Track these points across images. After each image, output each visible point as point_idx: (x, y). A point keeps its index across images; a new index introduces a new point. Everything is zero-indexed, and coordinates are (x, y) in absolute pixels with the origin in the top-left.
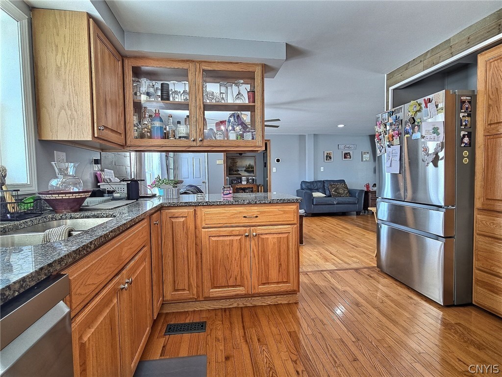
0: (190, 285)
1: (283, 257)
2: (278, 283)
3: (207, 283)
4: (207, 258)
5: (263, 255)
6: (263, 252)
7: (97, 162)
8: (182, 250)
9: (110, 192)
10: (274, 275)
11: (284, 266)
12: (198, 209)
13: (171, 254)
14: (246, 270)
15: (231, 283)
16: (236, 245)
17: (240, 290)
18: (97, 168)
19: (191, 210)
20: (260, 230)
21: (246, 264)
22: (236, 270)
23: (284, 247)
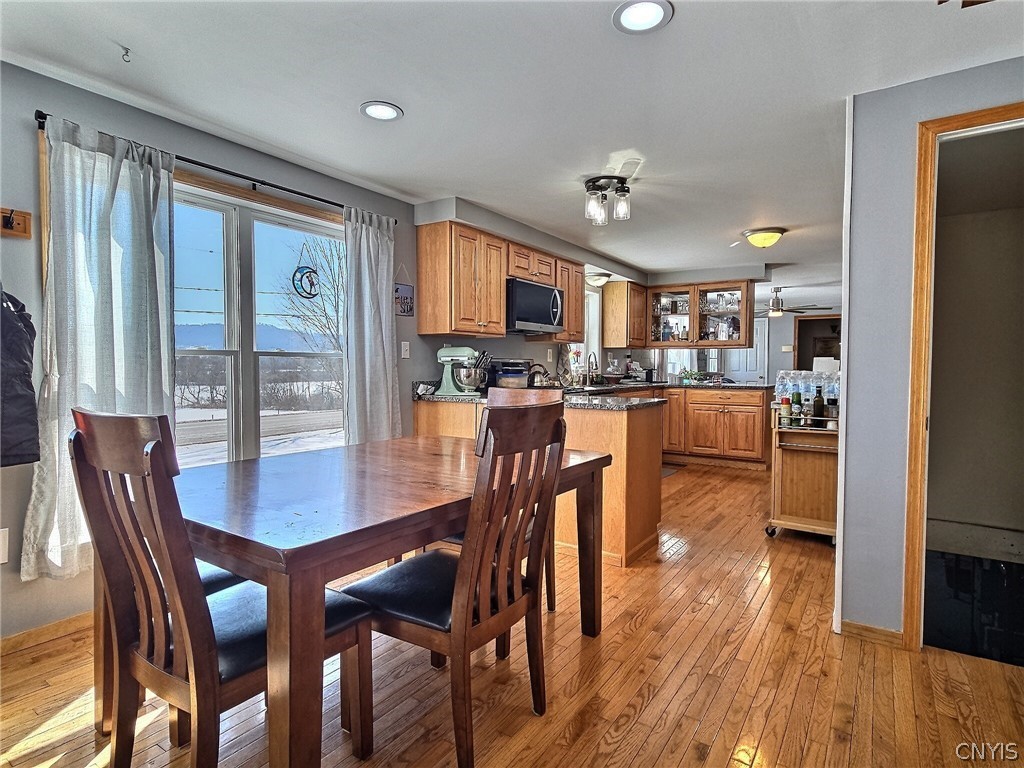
0: (680, 441)
1: (750, 431)
2: (745, 450)
3: (691, 442)
4: (691, 424)
5: (732, 426)
6: (734, 424)
7: (628, 357)
8: (675, 417)
9: (635, 377)
10: (742, 444)
11: (750, 438)
12: (688, 390)
13: (667, 419)
14: (720, 438)
15: (708, 444)
16: (713, 418)
17: (715, 451)
18: (628, 360)
19: (683, 390)
20: (731, 408)
21: (720, 432)
22: (712, 436)
23: (751, 422)
